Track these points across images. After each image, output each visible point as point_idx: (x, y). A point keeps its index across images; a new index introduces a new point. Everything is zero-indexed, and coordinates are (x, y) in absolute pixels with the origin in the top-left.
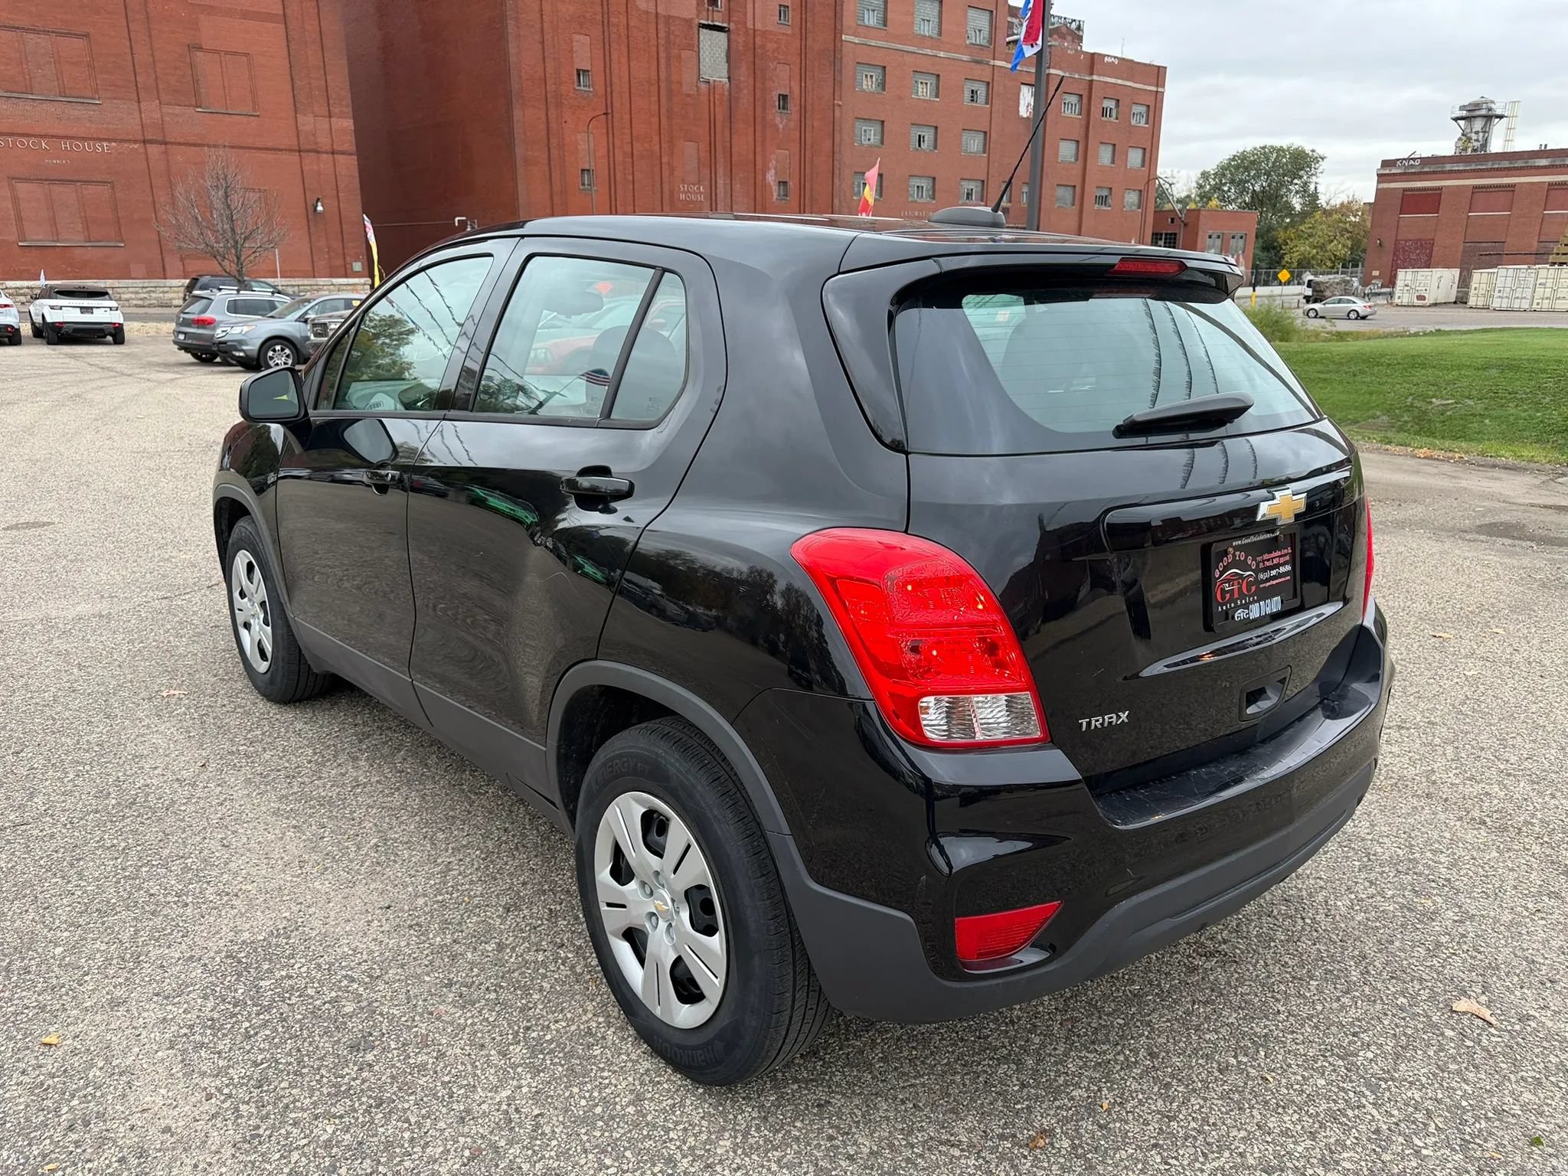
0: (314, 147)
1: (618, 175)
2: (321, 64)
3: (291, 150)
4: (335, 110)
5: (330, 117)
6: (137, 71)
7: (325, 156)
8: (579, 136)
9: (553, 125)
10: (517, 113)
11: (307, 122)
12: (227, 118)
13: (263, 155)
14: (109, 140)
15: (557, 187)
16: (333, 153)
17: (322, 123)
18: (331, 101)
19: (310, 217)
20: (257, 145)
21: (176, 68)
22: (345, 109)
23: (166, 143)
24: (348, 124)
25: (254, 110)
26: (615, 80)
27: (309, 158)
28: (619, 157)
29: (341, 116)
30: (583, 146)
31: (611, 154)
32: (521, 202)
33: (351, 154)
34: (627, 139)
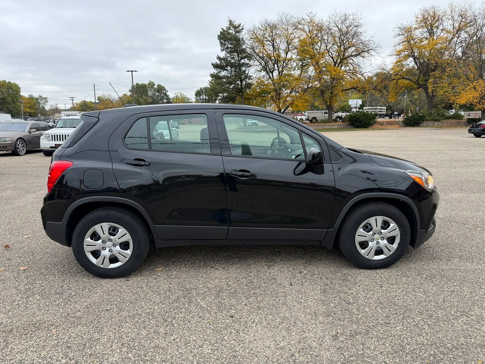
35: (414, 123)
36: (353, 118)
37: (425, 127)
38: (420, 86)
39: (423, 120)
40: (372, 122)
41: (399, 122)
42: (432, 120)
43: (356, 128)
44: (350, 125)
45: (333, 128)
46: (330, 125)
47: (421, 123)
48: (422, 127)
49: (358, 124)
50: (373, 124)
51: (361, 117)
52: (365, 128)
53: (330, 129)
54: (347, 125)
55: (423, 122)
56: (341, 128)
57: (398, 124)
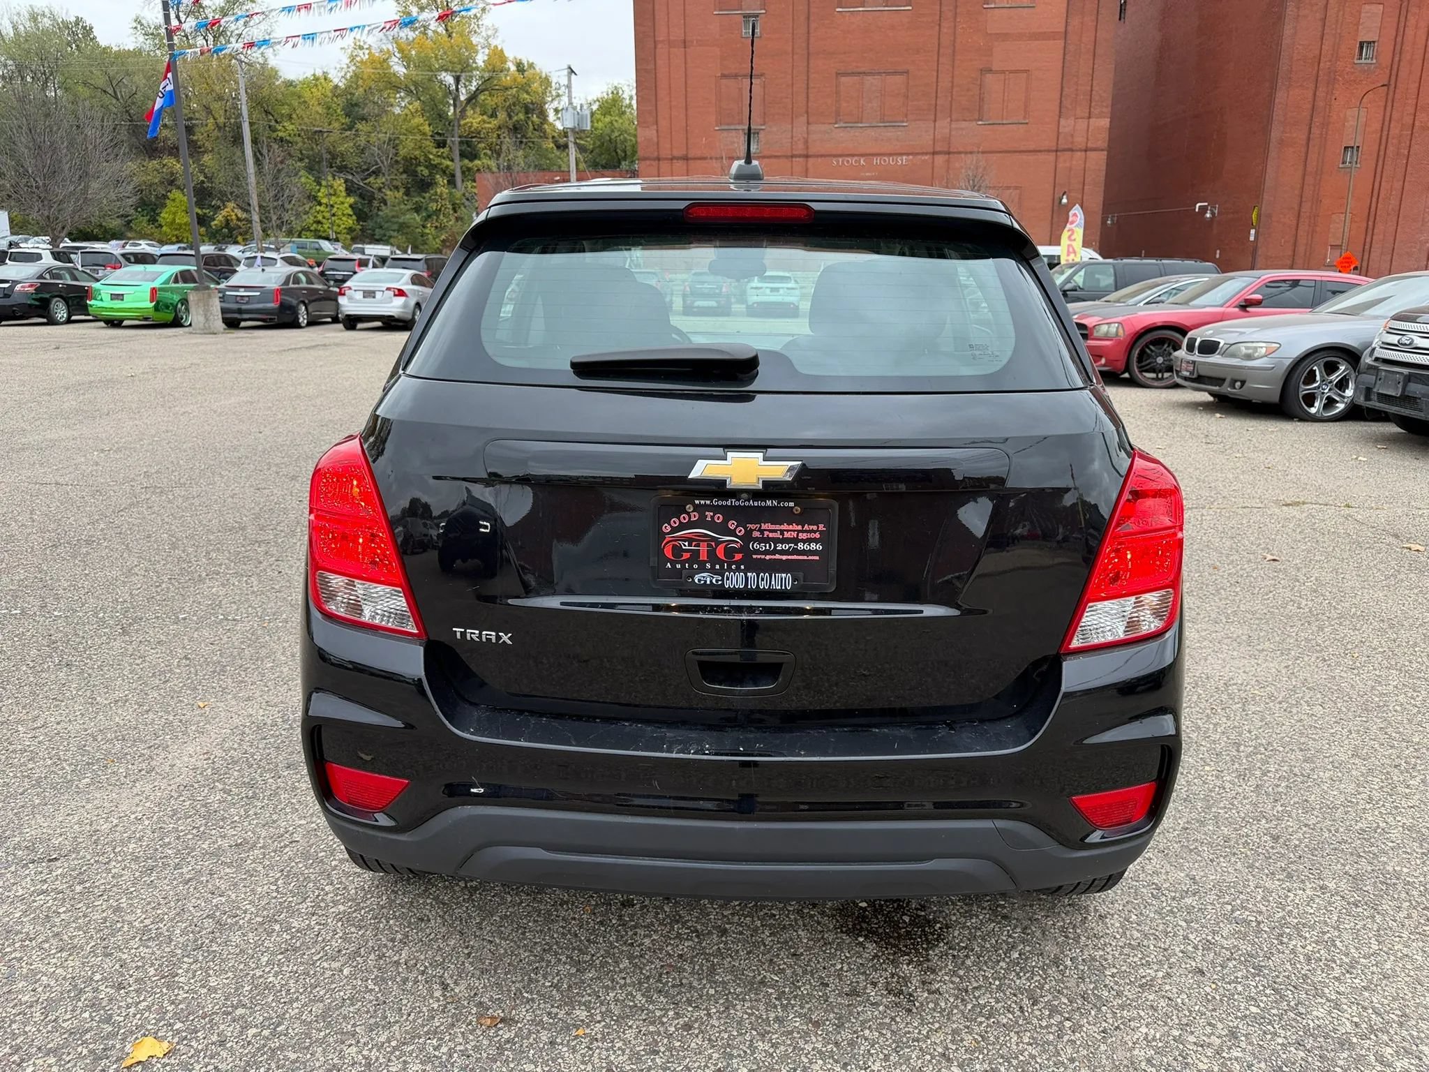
0: (1070, 146)
1: (1391, 149)
2: (1091, 72)
3: (1049, 151)
4: (1095, 111)
5: (1089, 118)
6: (939, 95)
7: (1079, 153)
8: (1349, 113)
9: (1320, 104)
10: (1280, 96)
11: (1067, 124)
12: (1000, 127)
13: (1024, 157)
14: (908, 154)
15: (1311, 167)
16: (1086, 151)
17: (1082, 125)
18: (1093, 104)
19: (1055, 208)
20: (1022, 148)
21: (968, 90)
22: (1104, 110)
23: (949, 153)
24: (1105, 122)
25: (1025, 118)
26: (1407, 48)
27: (1064, 156)
28: (1395, 131)
29: (1100, 116)
30: (1351, 123)
31: (1386, 128)
32: (1267, 184)
33: (1102, 150)
34: (1411, 110)
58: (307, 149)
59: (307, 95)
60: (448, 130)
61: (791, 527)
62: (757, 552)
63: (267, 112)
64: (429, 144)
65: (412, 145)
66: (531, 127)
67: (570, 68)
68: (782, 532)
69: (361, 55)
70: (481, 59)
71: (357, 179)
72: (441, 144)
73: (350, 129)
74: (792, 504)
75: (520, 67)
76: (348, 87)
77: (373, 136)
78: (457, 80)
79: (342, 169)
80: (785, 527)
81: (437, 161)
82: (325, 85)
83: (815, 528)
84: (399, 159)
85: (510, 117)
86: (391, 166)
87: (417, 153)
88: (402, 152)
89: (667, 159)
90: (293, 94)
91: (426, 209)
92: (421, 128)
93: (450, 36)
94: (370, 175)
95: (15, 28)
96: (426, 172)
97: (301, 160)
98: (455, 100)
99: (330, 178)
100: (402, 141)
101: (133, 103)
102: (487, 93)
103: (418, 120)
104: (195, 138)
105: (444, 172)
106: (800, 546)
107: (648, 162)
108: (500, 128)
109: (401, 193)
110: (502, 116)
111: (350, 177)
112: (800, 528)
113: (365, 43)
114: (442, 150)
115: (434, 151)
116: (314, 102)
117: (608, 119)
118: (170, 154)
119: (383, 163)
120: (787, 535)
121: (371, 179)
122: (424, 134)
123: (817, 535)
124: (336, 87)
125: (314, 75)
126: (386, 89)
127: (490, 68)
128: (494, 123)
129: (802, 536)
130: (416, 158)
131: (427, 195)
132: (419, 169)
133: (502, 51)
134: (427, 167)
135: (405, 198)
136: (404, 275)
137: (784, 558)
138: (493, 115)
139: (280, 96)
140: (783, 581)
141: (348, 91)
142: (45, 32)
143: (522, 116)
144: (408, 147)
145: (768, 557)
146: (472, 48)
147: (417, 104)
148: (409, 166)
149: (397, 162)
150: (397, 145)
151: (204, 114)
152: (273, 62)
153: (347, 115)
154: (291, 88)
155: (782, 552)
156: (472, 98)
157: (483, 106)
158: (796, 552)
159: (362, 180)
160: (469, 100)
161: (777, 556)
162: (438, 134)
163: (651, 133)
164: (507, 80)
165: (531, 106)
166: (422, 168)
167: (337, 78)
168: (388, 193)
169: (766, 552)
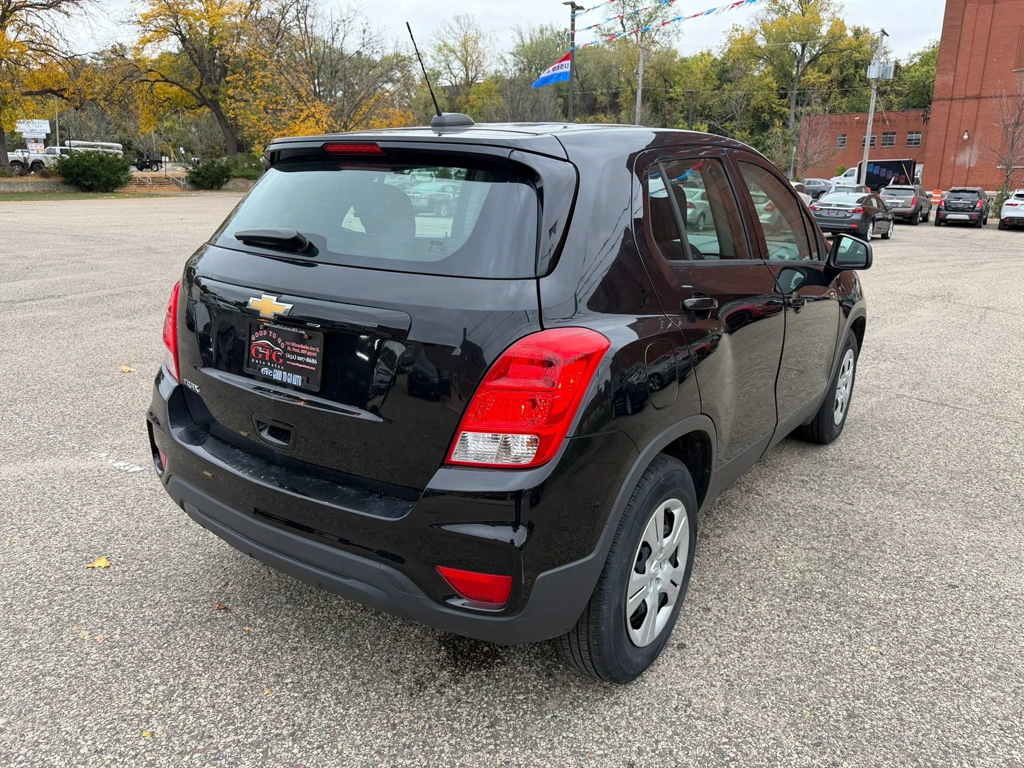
35: (211, 182)
36: (73, 167)
37: (233, 190)
38: (203, 102)
39: (228, 177)
40: (123, 178)
41: (179, 179)
42: (242, 177)
43: (83, 191)
44: (65, 183)
45: (21, 190)
46: (9, 183)
47: (226, 182)
48: (227, 190)
49: (90, 183)
50: (125, 182)
51: (93, 165)
52: (107, 191)
53: (12, 192)
54: (57, 184)
55: (228, 181)
56: (44, 191)
57: (177, 184)
58: (687, 104)
59: (694, 67)
60: (789, 85)
61: (304, 347)
62: (289, 359)
63: (665, 81)
64: (774, 97)
65: (761, 98)
66: (858, 79)
67: (883, 31)
68: (300, 349)
69: (737, 35)
70: (824, 30)
71: (717, 124)
72: (783, 96)
73: (719, 88)
74: (304, 332)
75: (857, 33)
76: (723, 59)
77: (733, 93)
78: (803, 47)
79: (708, 117)
80: (302, 346)
81: (778, 108)
82: (707, 59)
83: (314, 349)
84: (749, 108)
85: (841, 72)
86: (743, 114)
87: (763, 103)
88: (753, 103)
89: (960, 99)
90: (685, 67)
91: (763, 144)
92: (770, 85)
93: (803, 15)
94: (726, 121)
95: (531, 39)
96: (767, 117)
97: (681, 112)
98: (798, 63)
99: (699, 124)
100: (753, 95)
101: (586, 80)
102: (826, 55)
103: (769, 79)
104: (618, 101)
105: (782, 117)
106: (308, 360)
107: (941, 102)
108: (831, 81)
109: (747, 134)
110: (835, 72)
111: (712, 123)
112: (308, 348)
113: (740, 26)
114: (783, 100)
115: (777, 101)
116: (698, 71)
117: (925, 69)
118: (603, 112)
119: (737, 112)
120: (302, 351)
121: (727, 124)
122: (772, 89)
123: (315, 354)
124: (715, 59)
125: (701, 53)
126: (749, 58)
127: (830, 36)
128: (828, 77)
129: (309, 354)
130: (762, 107)
131: (765, 134)
132: (764, 115)
133: (843, 22)
134: (768, 114)
135: (749, 136)
136: (697, 192)
137: (300, 365)
138: (828, 71)
139: (675, 69)
140: (297, 380)
141: (723, 62)
142: (548, 40)
143: (852, 71)
144: (758, 99)
145: (294, 364)
146: (819, 22)
147: (770, 68)
148: (756, 113)
149: (748, 110)
150: (750, 98)
151: (626, 84)
152: (675, 46)
153: (719, 79)
154: (685, 63)
155: (300, 362)
156: (814, 59)
157: (821, 66)
158: (305, 363)
159: (721, 124)
160: (810, 62)
161: (297, 364)
162: (783, 89)
163: (949, 78)
164: (843, 44)
165: (861, 63)
166: (765, 114)
167: (717, 55)
168: (737, 133)
169: (293, 361)
